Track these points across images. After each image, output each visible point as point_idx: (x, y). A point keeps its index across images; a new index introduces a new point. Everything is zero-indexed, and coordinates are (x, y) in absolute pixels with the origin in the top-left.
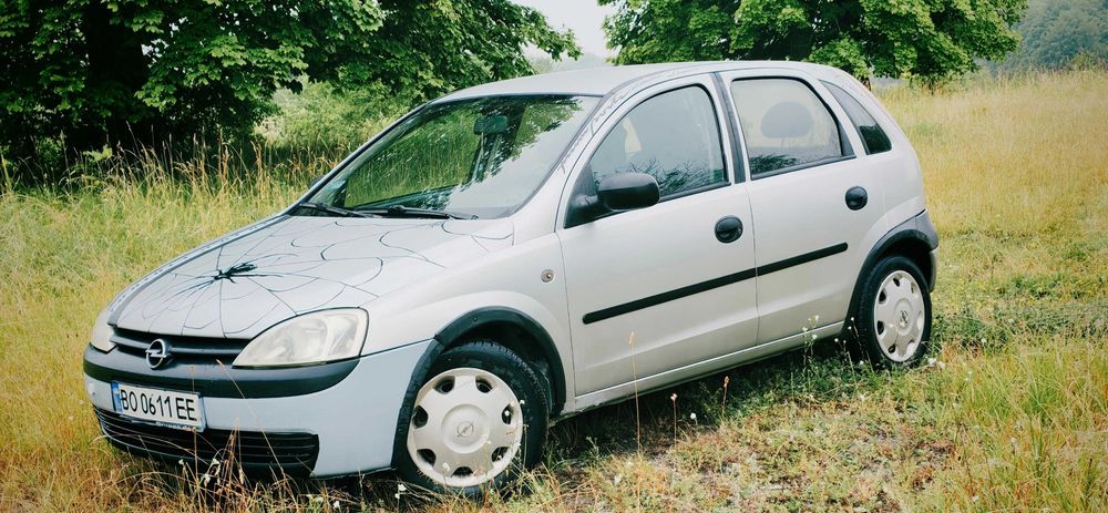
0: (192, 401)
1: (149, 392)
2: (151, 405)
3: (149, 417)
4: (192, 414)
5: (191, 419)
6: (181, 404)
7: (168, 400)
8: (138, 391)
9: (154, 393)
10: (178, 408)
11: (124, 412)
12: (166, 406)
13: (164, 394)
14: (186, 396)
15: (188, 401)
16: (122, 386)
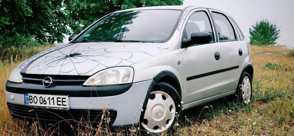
0: (65, 98)
1: (43, 96)
2: (44, 101)
3: (43, 105)
4: (64, 103)
5: (63, 105)
6: (59, 100)
7: (53, 98)
8: (38, 96)
9: (46, 97)
10: (58, 101)
11: (30, 104)
12: (52, 101)
13: (51, 96)
14: (62, 97)
15: (63, 98)
16: (29, 95)
